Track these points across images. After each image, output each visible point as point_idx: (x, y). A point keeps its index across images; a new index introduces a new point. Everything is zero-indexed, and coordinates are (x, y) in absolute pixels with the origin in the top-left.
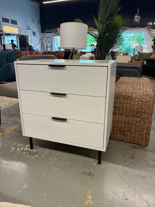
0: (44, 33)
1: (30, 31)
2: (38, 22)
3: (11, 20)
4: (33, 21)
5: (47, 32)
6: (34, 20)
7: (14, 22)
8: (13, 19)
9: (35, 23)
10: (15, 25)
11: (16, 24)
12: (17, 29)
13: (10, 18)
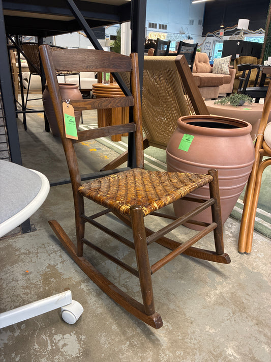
0: (205, 37)
1: (183, 35)
2: (200, 23)
3: (160, 25)
4: (192, 23)
5: (208, 36)
6: (193, 21)
7: (163, 27)
8: (162, 24)
9: (193, 24)
10: (164, 30)
11: (166, 29)
12: (166, 34)
13: (158, 22)
